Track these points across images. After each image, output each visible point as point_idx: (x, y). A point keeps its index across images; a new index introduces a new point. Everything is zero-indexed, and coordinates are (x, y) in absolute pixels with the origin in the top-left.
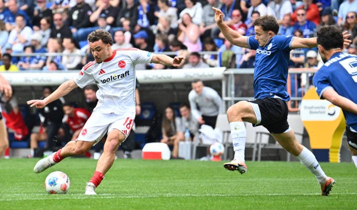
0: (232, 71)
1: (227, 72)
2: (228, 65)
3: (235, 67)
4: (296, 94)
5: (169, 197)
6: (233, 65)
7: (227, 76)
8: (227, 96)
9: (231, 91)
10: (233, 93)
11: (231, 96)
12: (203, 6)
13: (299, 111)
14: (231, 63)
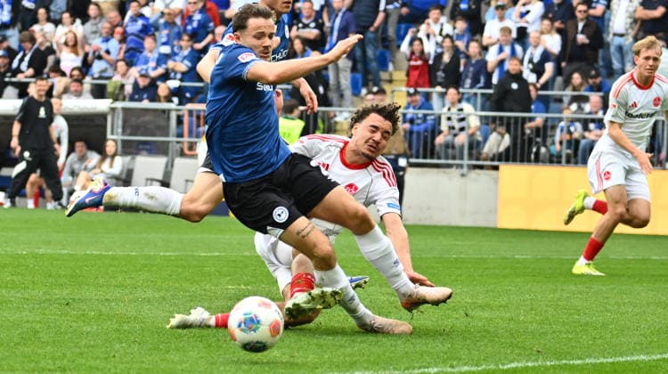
0: (119, 105)
1: (113, 106)
2: (115, 97)
3: (124, 100)
4: (194, 134)
5: (42, 255)
6: (121, 97)
7: (113, 110)
8: (112, 133)
9: (118, 127)
10: (120, 130)
11: (117, 135)
12: (83, 23)
13: (197, 155)
14: (118, 95)
